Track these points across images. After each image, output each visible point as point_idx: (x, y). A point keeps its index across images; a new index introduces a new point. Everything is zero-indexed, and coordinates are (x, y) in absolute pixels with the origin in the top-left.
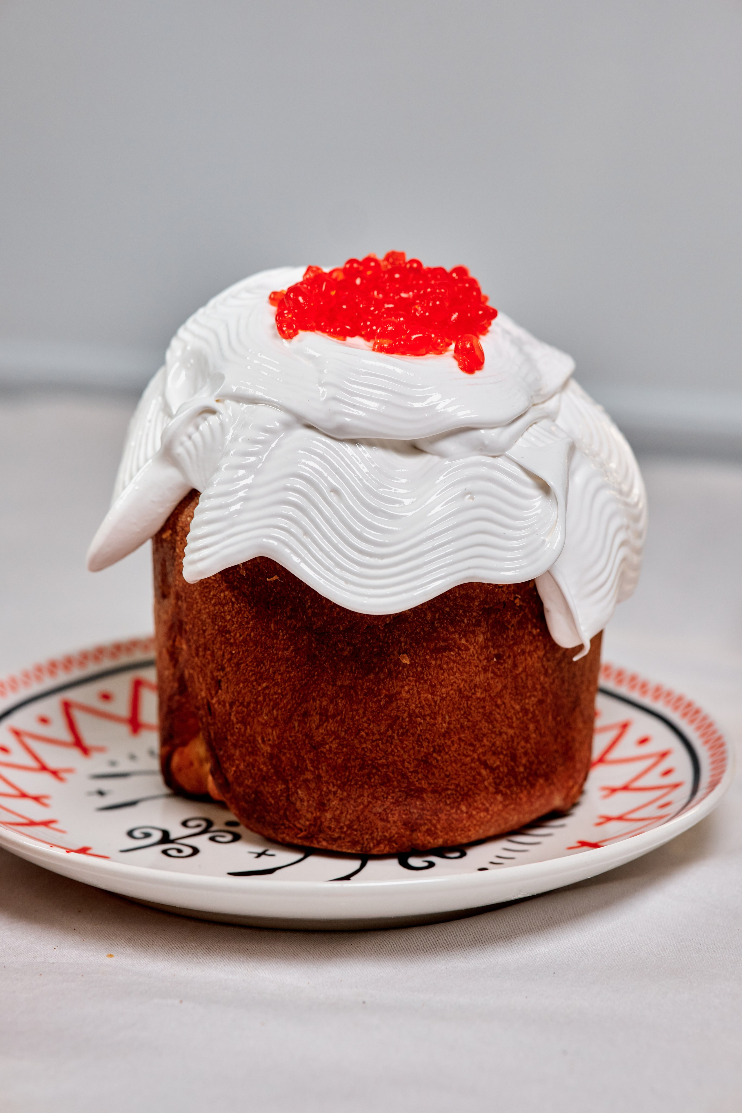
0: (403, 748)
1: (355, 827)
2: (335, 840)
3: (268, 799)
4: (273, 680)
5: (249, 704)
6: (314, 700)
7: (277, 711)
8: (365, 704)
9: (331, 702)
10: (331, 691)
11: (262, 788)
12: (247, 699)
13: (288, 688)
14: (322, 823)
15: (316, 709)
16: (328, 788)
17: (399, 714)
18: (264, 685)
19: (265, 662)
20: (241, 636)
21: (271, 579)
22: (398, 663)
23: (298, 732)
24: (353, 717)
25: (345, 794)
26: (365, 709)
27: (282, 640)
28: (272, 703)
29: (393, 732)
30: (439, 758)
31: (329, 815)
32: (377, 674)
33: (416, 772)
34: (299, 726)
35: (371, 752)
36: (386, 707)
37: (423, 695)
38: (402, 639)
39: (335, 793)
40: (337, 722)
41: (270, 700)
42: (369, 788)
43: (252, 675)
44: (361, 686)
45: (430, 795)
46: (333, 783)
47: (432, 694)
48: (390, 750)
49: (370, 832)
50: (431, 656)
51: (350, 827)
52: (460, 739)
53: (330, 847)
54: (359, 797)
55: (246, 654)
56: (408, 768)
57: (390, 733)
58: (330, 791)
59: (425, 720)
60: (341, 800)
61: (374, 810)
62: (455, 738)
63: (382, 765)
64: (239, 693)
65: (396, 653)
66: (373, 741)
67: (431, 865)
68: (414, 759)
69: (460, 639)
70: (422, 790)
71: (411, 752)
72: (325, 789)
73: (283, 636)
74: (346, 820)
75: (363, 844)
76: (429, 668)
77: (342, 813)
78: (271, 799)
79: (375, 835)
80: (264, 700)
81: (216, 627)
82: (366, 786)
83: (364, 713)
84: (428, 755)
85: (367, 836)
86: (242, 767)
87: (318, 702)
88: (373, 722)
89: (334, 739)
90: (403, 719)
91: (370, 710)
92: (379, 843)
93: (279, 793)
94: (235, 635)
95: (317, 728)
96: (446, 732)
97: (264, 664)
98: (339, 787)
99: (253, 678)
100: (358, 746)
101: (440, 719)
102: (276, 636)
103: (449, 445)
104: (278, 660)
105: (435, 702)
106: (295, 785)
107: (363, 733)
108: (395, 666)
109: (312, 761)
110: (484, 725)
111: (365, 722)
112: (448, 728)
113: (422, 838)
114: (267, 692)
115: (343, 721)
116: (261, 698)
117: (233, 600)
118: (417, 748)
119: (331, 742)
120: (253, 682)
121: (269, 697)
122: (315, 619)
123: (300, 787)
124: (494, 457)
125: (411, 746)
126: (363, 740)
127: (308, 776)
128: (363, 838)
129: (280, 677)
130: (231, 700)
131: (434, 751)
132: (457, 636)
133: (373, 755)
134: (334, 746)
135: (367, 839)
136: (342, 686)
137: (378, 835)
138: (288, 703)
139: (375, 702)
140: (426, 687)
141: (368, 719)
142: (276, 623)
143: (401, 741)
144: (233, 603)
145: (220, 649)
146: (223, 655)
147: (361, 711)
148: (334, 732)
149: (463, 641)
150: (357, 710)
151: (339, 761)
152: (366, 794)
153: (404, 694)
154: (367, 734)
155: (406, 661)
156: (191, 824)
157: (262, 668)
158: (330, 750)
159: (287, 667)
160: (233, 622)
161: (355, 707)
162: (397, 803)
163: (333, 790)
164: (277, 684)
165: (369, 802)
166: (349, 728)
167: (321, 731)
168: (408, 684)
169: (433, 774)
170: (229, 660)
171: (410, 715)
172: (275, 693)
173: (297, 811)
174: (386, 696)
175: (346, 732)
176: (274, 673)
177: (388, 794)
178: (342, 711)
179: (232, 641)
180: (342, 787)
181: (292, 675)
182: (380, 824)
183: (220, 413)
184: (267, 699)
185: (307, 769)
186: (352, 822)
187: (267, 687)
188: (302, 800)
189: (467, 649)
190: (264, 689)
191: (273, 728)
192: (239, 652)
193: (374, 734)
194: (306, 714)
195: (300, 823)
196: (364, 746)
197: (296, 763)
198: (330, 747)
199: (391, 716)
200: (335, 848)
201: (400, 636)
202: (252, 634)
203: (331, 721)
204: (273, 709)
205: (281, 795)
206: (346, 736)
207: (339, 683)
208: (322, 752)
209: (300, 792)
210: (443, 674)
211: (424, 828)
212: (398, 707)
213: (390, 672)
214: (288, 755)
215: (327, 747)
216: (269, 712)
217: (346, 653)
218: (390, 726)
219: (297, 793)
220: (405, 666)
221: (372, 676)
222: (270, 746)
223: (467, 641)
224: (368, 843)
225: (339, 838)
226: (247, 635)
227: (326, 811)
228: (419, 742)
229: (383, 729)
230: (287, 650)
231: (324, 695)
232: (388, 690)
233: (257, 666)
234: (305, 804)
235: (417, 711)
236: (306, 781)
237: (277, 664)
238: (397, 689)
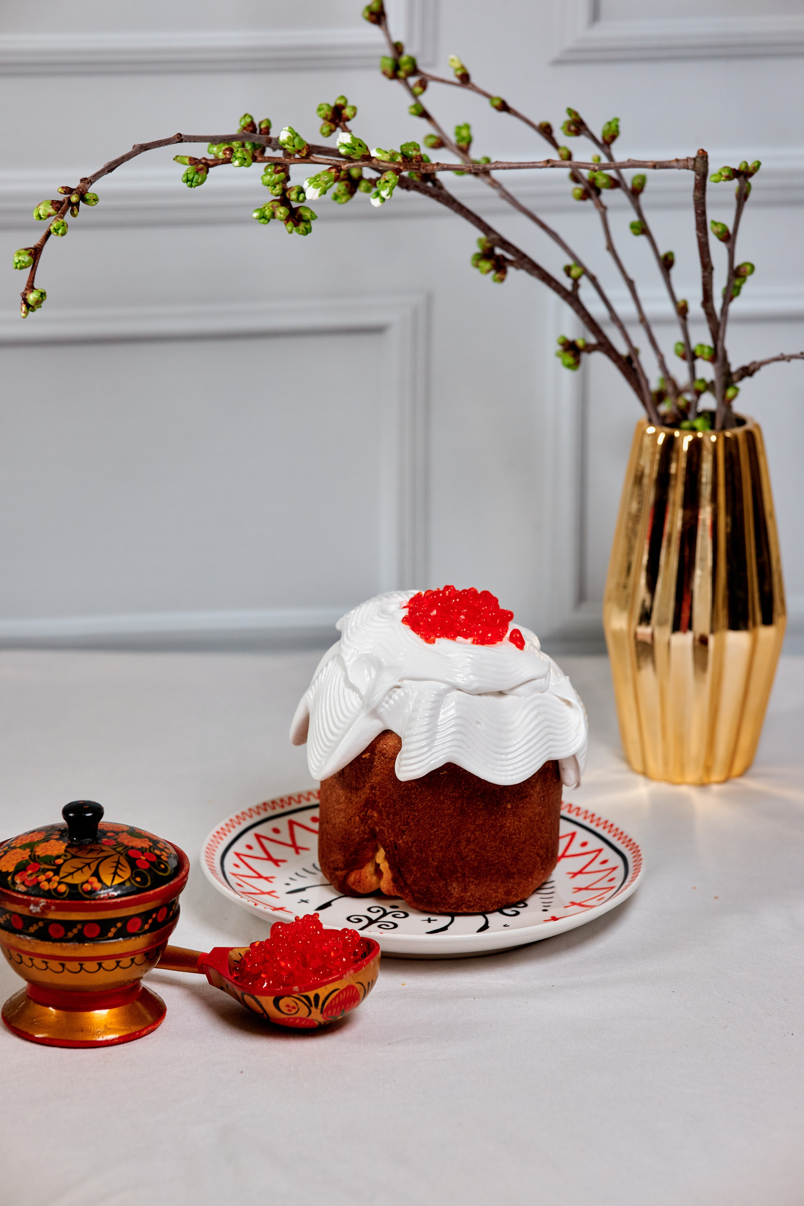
0: (506, 852)
1: (482, 898)
2: (471, 907)
3: (434, 890)
4: (441, 826)
5: (425, 841)
6: (463, 834)
7: (442, 843)
8: (489, 832)
9: (472, 833)
10: (472, 827)
11: (431, 885)
12: (424, 839)
13: (449, 830)
14: (464, 899)
15: (464, 838)
16: (469, 880)
17: (505, 835)
18: (435, 829)
19: (436, 817)
20: (421, 805)
21: (443, 773)
22: (505, 808)
23: (454, 852)
24: (483, 840)
25: (478, 881)
26: (489, 835)
27: (447, 804)
28: (439, 839)
29: (502, 845)
30: (521, 855)
31: (469, 894)
32: (496, 816)
33: (511, 864)
34: (454, 849)
35: (492, 857)
36: (499, 832)
37: (516, 823)
38: (508, 795)
39: (473, 882)
40: (475, 844)
41: (438, 837)
42: (490, 877)
43: (428, 825)
44: (488, 823)
45: (517, 875)
46: (472, 876)
47: (520, 822)
48: (500, 855)
49: (489, 899)
50: (520, 803)
51: (479, 899)
52: (530, 844)
53: (468, 911)
54: (485, 882)
55: (424, 815)
56: (508, 863)
57: (501, 846)
58: (470, 881)
59: (516, 836)
60: (476, 885)
61: (492, 888)
62: (528, 844)
63: (497, 863)
64: (418, 836)
65: (505, 803)
66: (493, 851)
67: (518, 913)
68: (511, 858)
69: (531, 790)
70: (514, 873)
71: (510, 854)
72: (467, 880)
73: (448, 802)
74: (477, 895)
75: (485, 907)
76: (519, 808)
77: (476, 892)
78: (436, 890)
79: (492, 901)
80: (435, 838)
81: (405, 802)
82: (489, 876)
83: (489, 837)
84: (517, 854)
85: (488, 902)
86: (418, 875)
87: (465, 835)
88: (493, 841)
89: (473, 853)
90: (507, 837)
91: (491, 835)
92: (493, 905)
93: (441, 887)
94: (418, 805)
95: (464, 849)
96: (525, 841)
97: (435, 819)
98: (475, 878)
99: (429, 827)
100: (485, 855)
101: (522, 835)
102: (443, 803)
103: (520, 690)
104: (445, 815)
105: (520, 826)
106: (451, 881)
107: (488, 848)
108: (504, 810)
109: (461, 867)
110: (538, 834)
111: (489, 842)
112: (525, 839)
113: (512, 899)
114: (437, 833)
115: (478, 843)
116: (433, 837)
117: (418, 787)
118: (512, 852)
119: (472, 855)
120: (428, 829)
121: (438, 836)
122: (466, 791)
123: (453, 882)
124: (542, 692)
125: (509, 851)
126: (488, 852)
127: (459, 875)
128: (485, 903)
129: (445, 824)
130: (413, 840)
131: (519, 852)
132: (530, 789)
133: (493, 859)
134: (473, 857)
135: (488, 904)
136: (479, 824)
137: (493, 901)
138: (449, 837)
139: (494, 831)
140: (517, 818)
141: (491, 840)
142: (444, 796)
143: (505, 849)
144: (417, 789)
145: (407, 813)
146: (409, 817)
147: (487, 836)
148: (473, 850)
149: (532, 792)
150: (486, 836)
151: (476, 864)
152: (488, 880)
153: (508, 824)
154: (490, 848)
155: (509, 807)
156: (373, 910)
157: (434, 821)
158: (471, 860)
159: (449, 819)
160: (417, 798)
161: (484, 835)
162: (502, 882)
163: (472, 880)
164: (443, 828)
165: (490, 884)
166: (481, 846)
167: (467, 850)
168: (509, 819)
169: (519, 864)
170: (413, 819)
171: (510, 835)
172: (442, 833)
173: (451, 894)
174: (500, 826)
175: (479, 849)
176: (441, 822)
177: (498, 878)
178: (478, 838)
179: (416, 808)
180: (476, 878)
181: (452, 822)
182: (494, 895)
183: (403, 688)
184: (437, 837)
185: (458, 871)
186: (480, 896)
187: (437, 831)
188: (454, 888)
189: (533, 795)
190: (435, 832)
191: (439, 852)
192: (420, 814)
193: (493, 848)
194: (459, 842)
195: (452, 901)
196: (488, 854)
197: (452, 869)
198: (471, 858)
199: (501, 837)
200: (471, 911)
201: (507, 794)
202: (429, 804)
203: (472, 844)
204: (440, 842)
205: (443, 887)
206: (480, 851)
207: (477, 823)
208: (467, 861)
209: (453, 884)
210: (524, 811)
211: (513, 893)
212: (504, 832)
213: (502, 813)
214: (447, 865)
215: (469, 858)
216: (438, 843)
217: (481, 807)
218: (501, 842)
219: (452, 885)
220: (508, 809)
221: (493, 817)
222: (437, 862)
223: (533, 791)
224: (488, 906)
225: (474, 905)
226: (426, 804)
227: (468, 892)
228: (513, 849)
229: (497, 844)
230: (450, 809)
231: (469, 830)
232: (501, 823)
233: (431, 820)
234: (456, 890)
235: (513, 832)
236: (458, 877)
237: (443, 818)
238: (504, 822)
